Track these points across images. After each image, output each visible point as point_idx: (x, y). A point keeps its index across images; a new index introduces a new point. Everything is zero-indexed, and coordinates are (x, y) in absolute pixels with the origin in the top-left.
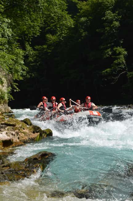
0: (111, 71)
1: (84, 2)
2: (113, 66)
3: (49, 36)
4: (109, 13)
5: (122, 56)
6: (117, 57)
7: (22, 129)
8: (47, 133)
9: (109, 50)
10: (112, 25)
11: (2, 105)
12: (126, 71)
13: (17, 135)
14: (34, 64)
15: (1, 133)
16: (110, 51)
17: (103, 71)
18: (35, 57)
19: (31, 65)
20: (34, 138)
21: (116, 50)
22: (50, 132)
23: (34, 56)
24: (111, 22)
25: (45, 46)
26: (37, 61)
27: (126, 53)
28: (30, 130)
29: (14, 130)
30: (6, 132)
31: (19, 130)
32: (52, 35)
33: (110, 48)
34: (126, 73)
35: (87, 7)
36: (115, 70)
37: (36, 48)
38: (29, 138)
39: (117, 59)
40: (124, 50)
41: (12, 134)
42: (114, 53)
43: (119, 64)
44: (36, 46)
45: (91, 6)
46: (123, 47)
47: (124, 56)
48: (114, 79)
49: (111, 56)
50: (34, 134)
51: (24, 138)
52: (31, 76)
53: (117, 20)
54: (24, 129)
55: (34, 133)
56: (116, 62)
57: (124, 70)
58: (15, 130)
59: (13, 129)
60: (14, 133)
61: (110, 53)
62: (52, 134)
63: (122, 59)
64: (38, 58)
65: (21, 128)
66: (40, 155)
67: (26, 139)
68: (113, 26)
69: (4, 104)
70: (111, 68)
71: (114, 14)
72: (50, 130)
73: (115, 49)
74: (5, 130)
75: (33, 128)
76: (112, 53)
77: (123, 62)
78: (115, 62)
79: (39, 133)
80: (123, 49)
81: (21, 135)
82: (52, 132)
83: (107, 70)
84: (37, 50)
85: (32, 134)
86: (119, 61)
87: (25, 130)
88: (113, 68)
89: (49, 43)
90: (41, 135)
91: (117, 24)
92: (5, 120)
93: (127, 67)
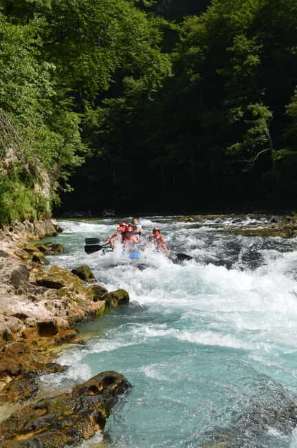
0: (242, 147)
1: (195, 17)
2: (246, 139)
3: (129, 80)
4: (241, 39)
5: (263, 121)
6: (254, 122)
7: (74, 293)
8: (120, 298)
9: (239, 109)
10: (245, 63)
11: (40, 223)
12: (270, 147)
13: (65, 308)
14: (102, 132)
15: (36, 305)
16: (241, 110)
17: (229, 148)
18: (103, 120)
19: (95, 134)
20: (96, 311)
21: (252, 109)
22: (124, 296)
23: (102, 117)
24: (244, 55)
25: (122, 100)
26: (108, 126)
27: (270, 114)
28: (88, 294)
29: (59, 296)
30: (46, 301)
31: (69, 296)
32: (135, 79)
33: (241, 106)
34: (269, 153)
35: (200, 27)
36: (249, 146)
37: (106, 103)
38: (87, 312)
39: (253, 125)
40: (268, 109)
41: (56, 306)
42: (249, 115)
43: (258, 134)
44: (106, 99)
45: (207, 26)
46: (265, 105)
47: (267, 121)
48: (247, 163)
49: (242, 119)
50: (94, 303)
51: (77, 314)
52: (96, 153)
53: (254, 53)
54: (77, 293)
55: (95, 300)
56: (251, 131)
57: (266, 145)
58: (62, 296)
59: (57, 294)
60: (58, 302)
61: (241, 114)
62: (129, 298)
63: (263, 126)
64: (108, 122)
65: (72, 290)
66: (101, 378)
67: (80, 314)
68: (248, 64)
69: (43, 220)
70: (242, 142)
71: (251, 41)
72: (125, 292)
73: (250, 106)
74: (44, 297)
75: (94, 291)
76: (244, 114)
77: (264, 132)
78: (249, 131)
79: (104, 301)
80: (265, 108)
81: (72, 308)
82: (128, 296)
83: (235, 145)
84: (108, 106)
85: (92, 302)
86: (257, 129)
87: (80, 295)
88: (245, 142)
89: (129, 93)
90: (108, 304)
91: (255, 59)
92: (45, 274)
93: (271, 141)
